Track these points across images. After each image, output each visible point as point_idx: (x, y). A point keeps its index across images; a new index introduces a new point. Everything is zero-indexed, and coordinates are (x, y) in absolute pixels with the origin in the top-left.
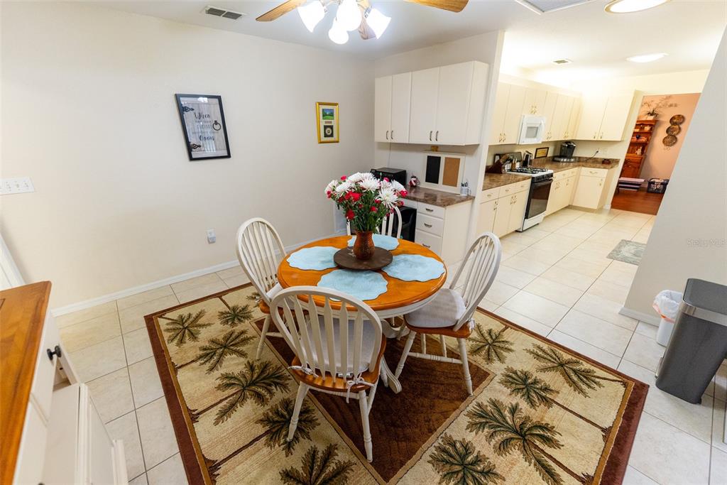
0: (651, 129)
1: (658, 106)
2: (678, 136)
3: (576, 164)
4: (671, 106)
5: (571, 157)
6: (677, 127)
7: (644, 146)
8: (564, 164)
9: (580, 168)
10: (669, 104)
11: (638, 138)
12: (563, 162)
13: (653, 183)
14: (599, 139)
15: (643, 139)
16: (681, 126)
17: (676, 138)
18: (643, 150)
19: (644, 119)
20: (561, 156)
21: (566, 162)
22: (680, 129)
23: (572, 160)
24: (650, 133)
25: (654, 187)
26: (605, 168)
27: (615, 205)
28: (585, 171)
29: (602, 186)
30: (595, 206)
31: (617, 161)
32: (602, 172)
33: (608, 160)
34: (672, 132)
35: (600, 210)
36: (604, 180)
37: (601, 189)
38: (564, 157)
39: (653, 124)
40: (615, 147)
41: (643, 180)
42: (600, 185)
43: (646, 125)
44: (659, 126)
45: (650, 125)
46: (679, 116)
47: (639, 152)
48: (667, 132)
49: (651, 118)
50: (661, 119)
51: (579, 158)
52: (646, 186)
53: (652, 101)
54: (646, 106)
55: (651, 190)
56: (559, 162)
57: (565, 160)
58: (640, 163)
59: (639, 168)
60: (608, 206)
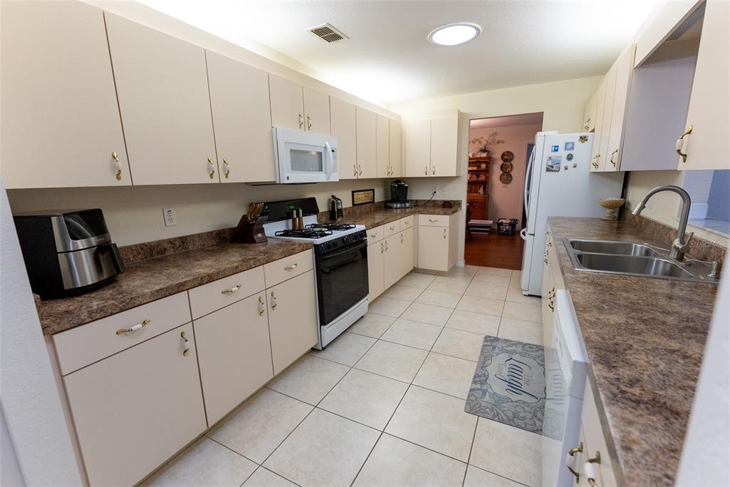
0: (487, 166)
1: (488, 143)
2: (511, 173)
3: (414, 210)
4: (499, 142)
5: (406, 201)
6: (508, 163)
7: (485, 184)
8: (399, 211)
9: (416, 216)
10: (497, 140)
11: (478, 176)
12: (396, 208)
13: (502, 224)
14: (432, 175)
15: (482, 178)
16: (512, 163)
17: (510, 175)
18: (484, 189)
19: (478, 156)
20: (393, 201)
21: (401, 208)
22: (511, 165)
23: (408, 205)
24: (487, 171)
25: (504, 229)
26: (445, 214)
27: (470, 259)
28: (424, 219)
29: (448, 237)
30: (445, 268)
31: (459, 203)
32: (444, 220)
33: (448, 202)
34: (506, 169)
35: (452, 271)
36: (448, 230)
37: (446, 242)
38: (397, 201)
39: (487, 161)
40: (453, 185)
41: (491, 222)
42: (445, 237)
43: (482, 162)
44: (493, 163)
45: (486, 163)
46: (508, 152)
47: (481, 191)
48: (502, 169)
49: (484, 155)
50: (493, 156)
51: (417, 201)
52: (496, 227)
53: (482, 138)
54: (477, 143)
55: (501, 232)
56: (391, 208)
57: (399, 205)
58: (485, 203)
59: (485, 208)
60: (461, 263)
